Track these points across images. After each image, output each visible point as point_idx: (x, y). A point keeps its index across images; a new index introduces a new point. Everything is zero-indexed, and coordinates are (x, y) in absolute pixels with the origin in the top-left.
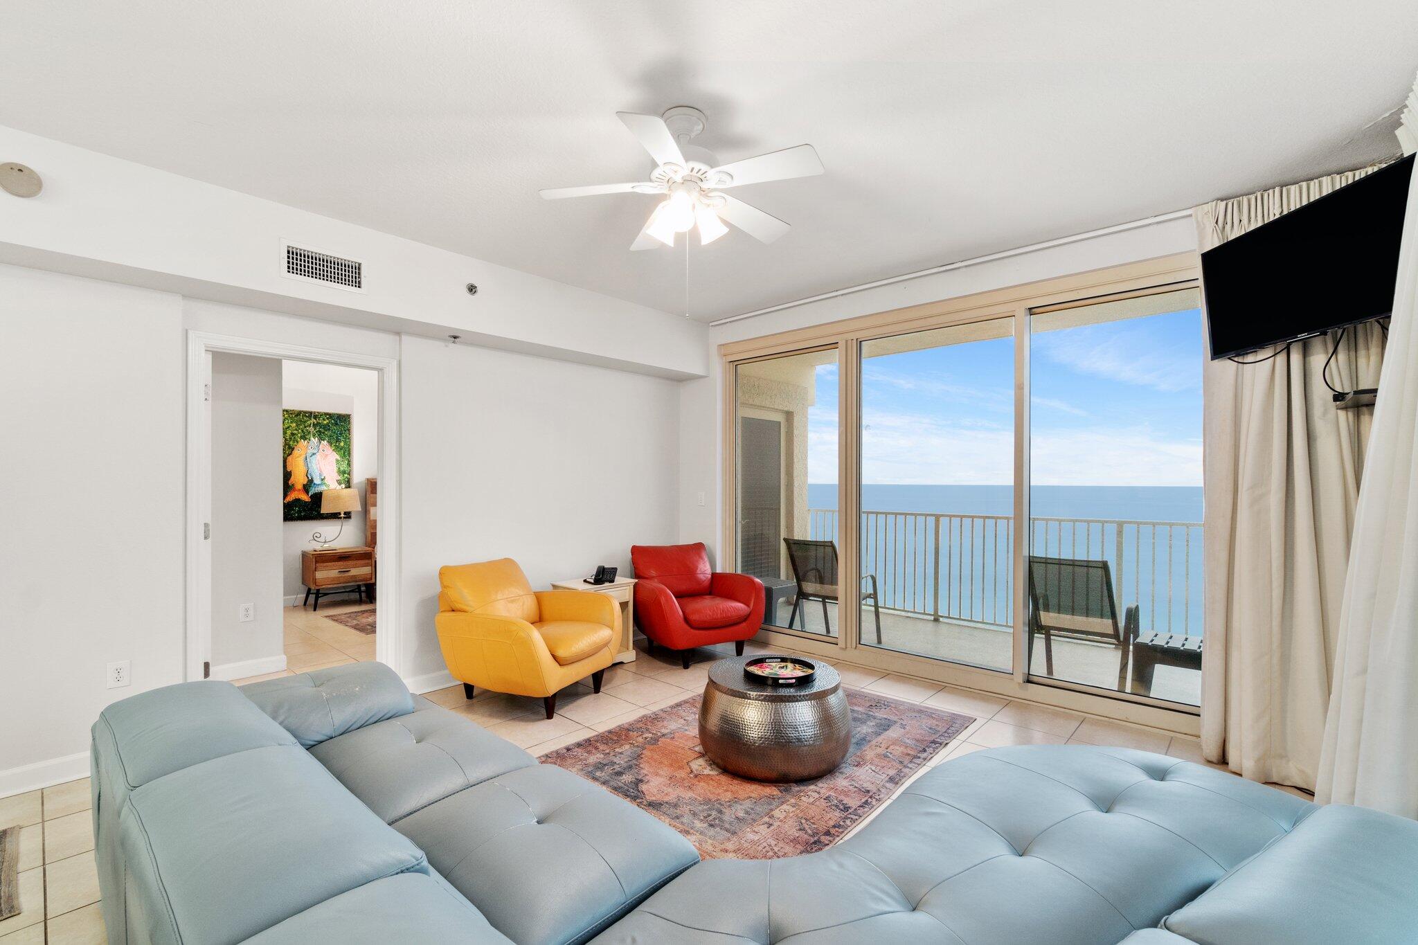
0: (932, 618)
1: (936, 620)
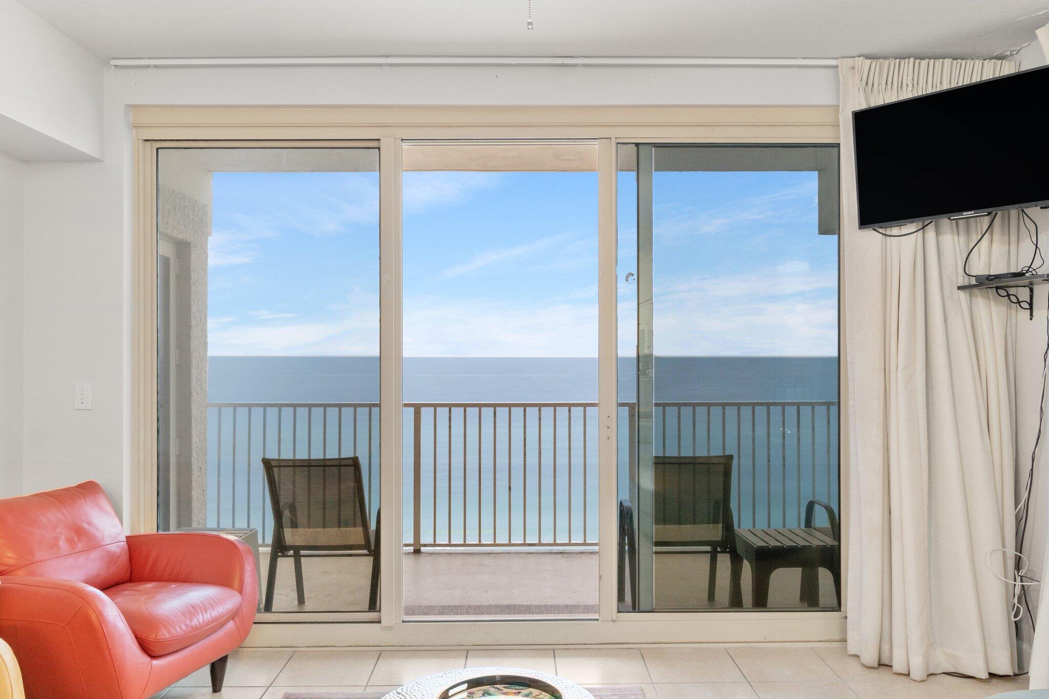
0: (411, 549)
1: (417, 552)
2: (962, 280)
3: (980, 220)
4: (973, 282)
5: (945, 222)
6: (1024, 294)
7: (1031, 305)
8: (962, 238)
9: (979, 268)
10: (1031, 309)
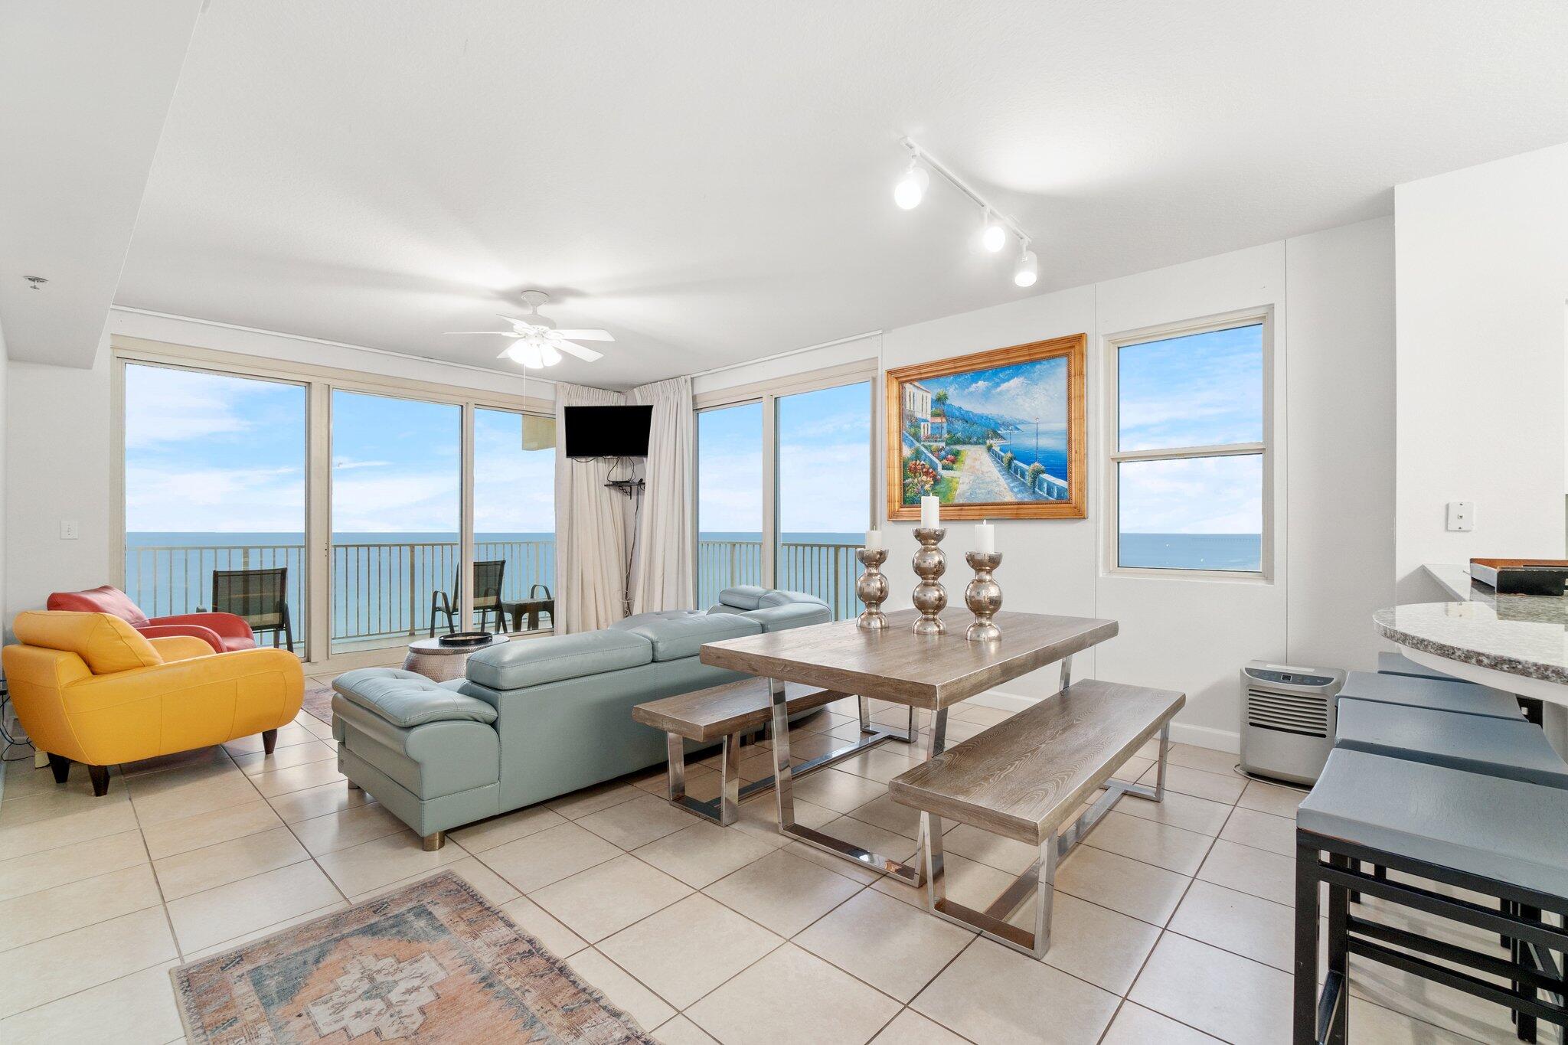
2: (606, 483)
3: (613, 460)
4: (611, 483)
5: (600, 458)
6: (628, 489)
7: (631, 493)
8: (607, 465)
9: (613, 478)
10: (631, 495)
